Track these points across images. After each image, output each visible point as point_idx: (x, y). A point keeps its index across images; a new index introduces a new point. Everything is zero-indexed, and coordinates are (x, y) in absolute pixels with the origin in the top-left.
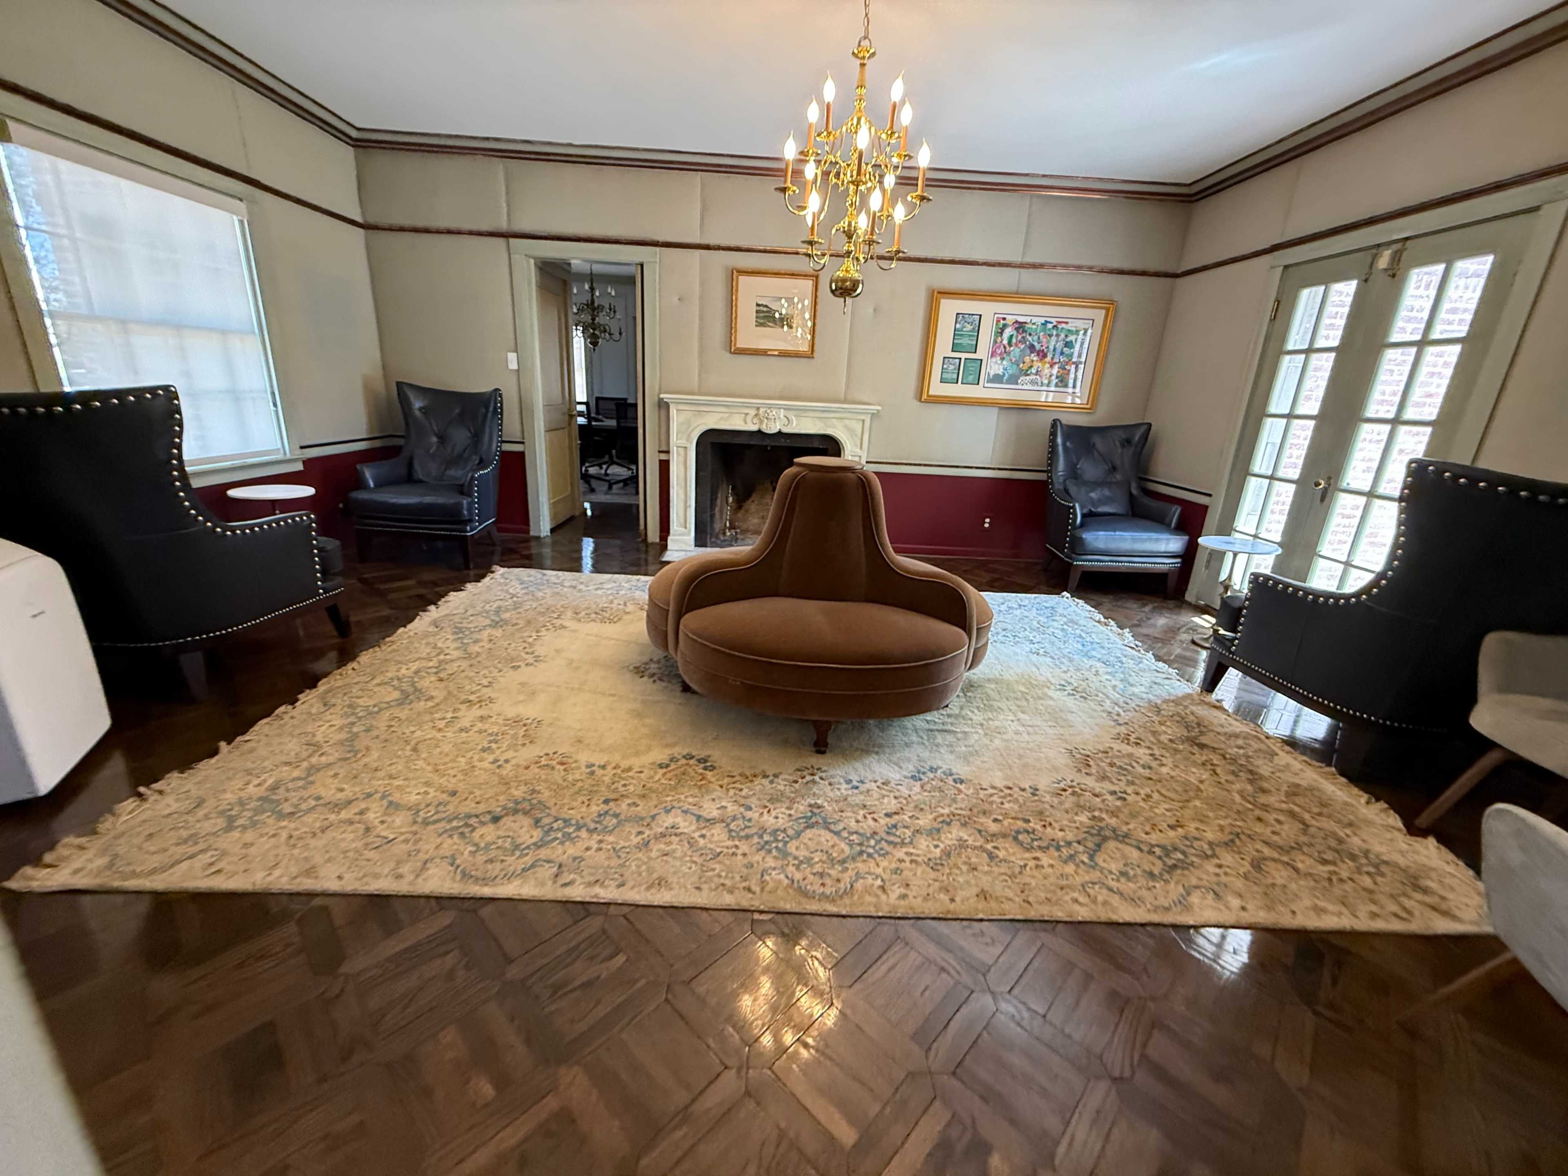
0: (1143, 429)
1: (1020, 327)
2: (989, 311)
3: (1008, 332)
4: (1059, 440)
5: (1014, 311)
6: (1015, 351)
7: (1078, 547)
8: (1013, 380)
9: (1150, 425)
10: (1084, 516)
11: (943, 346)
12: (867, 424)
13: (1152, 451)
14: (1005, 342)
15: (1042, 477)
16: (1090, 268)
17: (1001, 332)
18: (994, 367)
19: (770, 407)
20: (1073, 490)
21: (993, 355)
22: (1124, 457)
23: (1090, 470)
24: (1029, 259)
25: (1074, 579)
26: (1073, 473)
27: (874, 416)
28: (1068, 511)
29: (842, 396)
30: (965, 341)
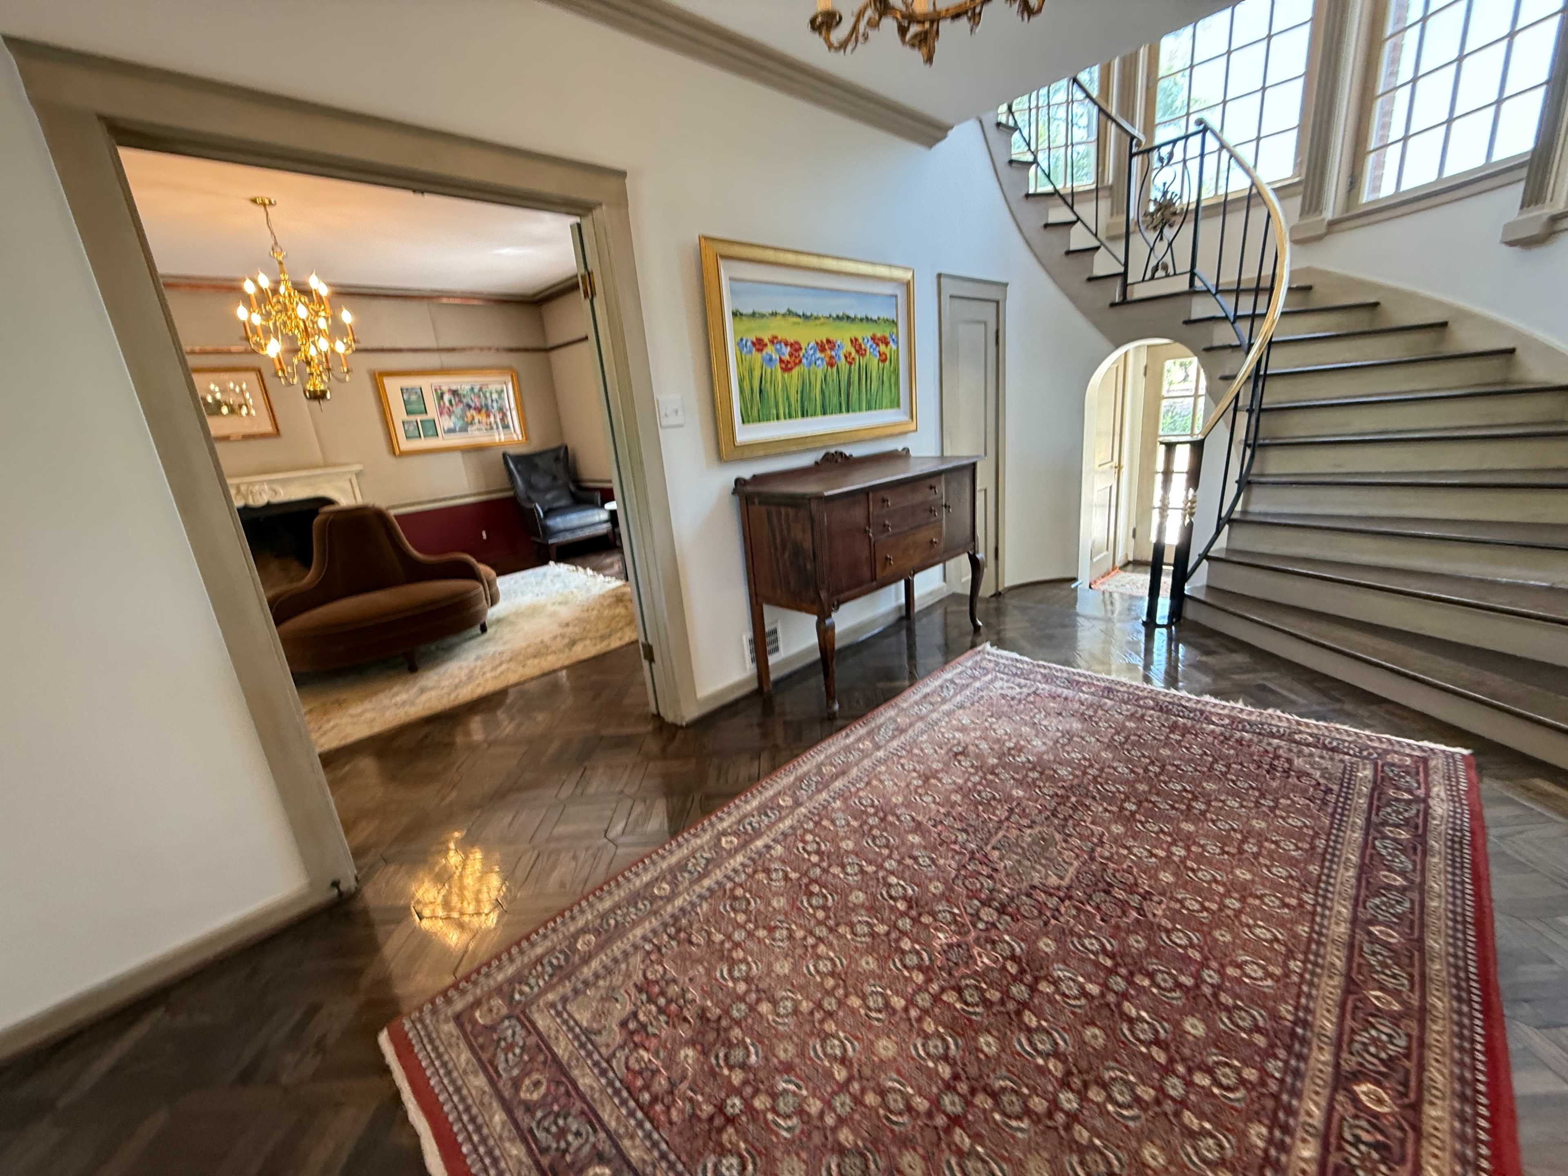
0: (563, 450)
1: (455, 393)
2: (426, 383)
3: (447, 397)
4: (512, 466)
5: (447, 383)
6: (458, 410)
7: (548, 532)
8: (464, 429)
9: (566, 448)
10: (545, 513)
11: (399, 413)
12: (355, 481)
13: (575, 462)
14: (447, 404)
15: (511, 493)
16: (489, 349)
17: (441, 397)
18: (446, 423)
19: (252, 484)
20: (533, 496)
21: (441, 413)
22: (559, 469)
23: (541, 482)
24: (443, 344)
25: (553, 552)
26: (530, 486)
27: (358, 474)
28: (533, 511)
29: (322, 462)
30: (414, 407)
